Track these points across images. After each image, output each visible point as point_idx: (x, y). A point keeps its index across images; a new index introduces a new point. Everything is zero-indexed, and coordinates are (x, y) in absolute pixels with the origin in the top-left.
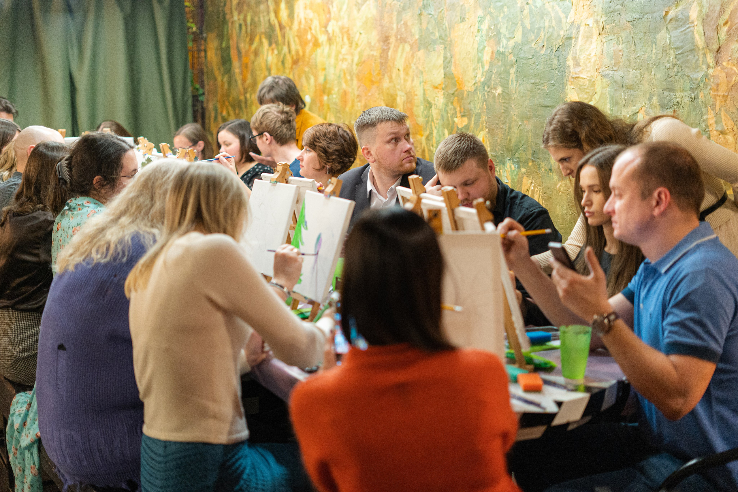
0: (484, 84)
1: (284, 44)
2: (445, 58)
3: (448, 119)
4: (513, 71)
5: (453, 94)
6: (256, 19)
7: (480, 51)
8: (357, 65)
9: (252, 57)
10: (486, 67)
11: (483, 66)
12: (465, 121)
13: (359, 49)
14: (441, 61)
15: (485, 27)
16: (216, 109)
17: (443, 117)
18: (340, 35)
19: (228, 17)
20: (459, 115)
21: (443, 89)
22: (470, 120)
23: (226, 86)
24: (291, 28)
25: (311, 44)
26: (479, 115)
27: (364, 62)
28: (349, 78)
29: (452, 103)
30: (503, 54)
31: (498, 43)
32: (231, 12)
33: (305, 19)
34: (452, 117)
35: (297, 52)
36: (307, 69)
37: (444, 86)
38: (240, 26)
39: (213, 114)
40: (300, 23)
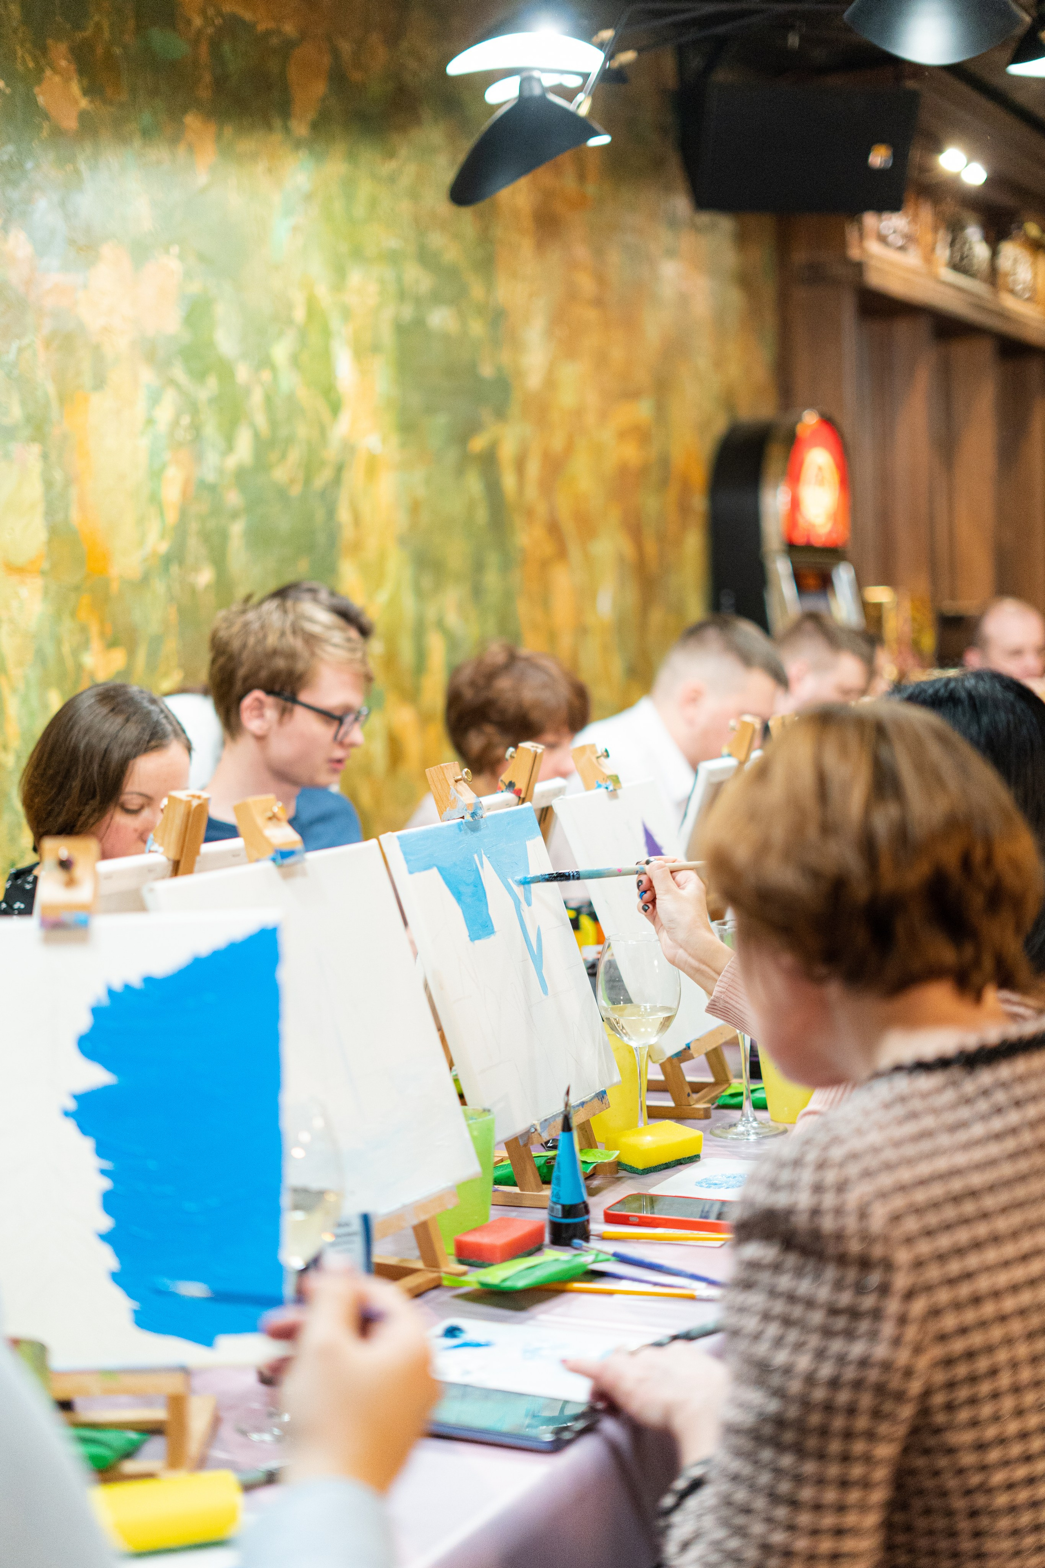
0: (167, 561)
2: (48, 484)
3: (61, 660)
4: (237, 529)
5: (77, 589)
7: (156, 473)
10: (172, 517)
11: (162, 513)
12: (117, 659)
14: (34, 490)
15: (165, 413)
17: (41, 657)
20: (96, 644)
21: (43, 573)
22: (131, 653)
26: (156, 642)
29: (73, 614)
30: (212, 488)
31: (198, 458)
34: (76, 653)
37: (46, 565)
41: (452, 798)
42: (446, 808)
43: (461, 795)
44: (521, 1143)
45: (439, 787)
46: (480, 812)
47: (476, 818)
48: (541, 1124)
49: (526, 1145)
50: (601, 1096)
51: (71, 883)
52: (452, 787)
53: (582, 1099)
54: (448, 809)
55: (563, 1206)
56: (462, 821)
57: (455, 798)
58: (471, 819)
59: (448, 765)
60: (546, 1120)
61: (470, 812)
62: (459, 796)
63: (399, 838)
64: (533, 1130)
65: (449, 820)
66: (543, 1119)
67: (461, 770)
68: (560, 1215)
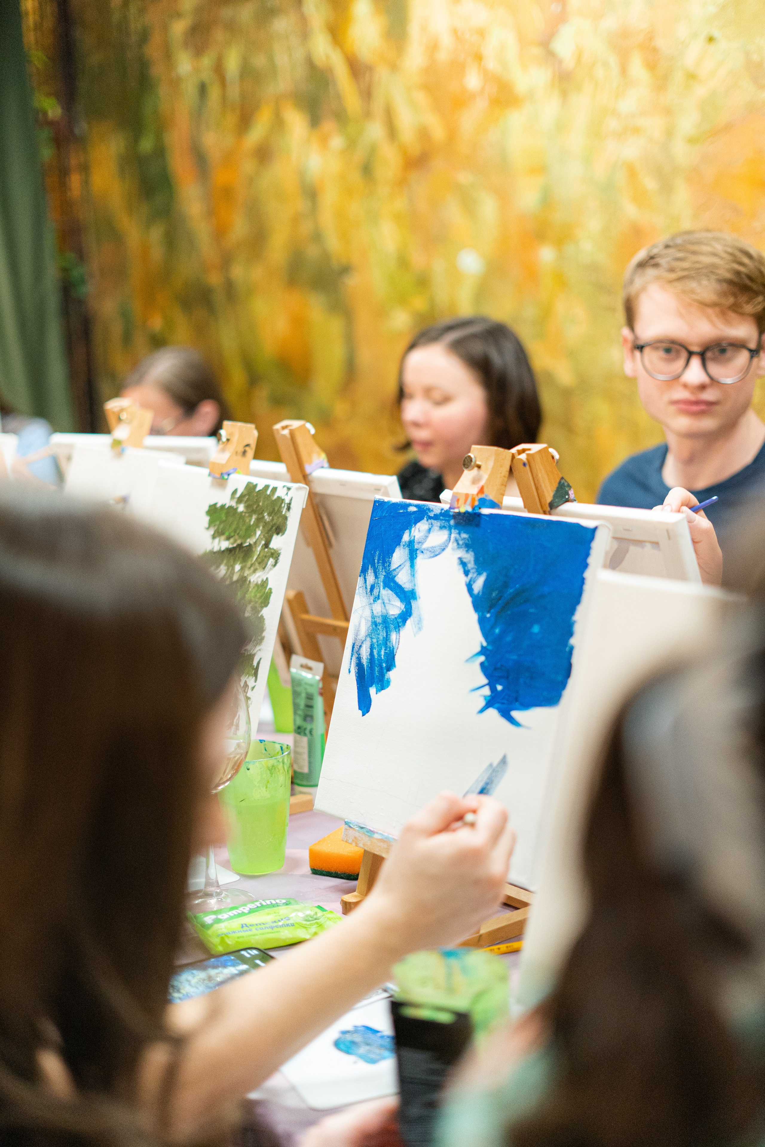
1: (368, 114)
6: (259, 61)
8: (692, 141)
9: (248, 166)
13: (701, 91)
16: (126, 315)
18: (613, 60)
19: (157, 70)
23: (157, 253)
24: (394, 67)
25: (481, 105)
27: (728, 128)
28: (650, 184)
32: (168, 56)
33: (455, 32)
35: (424, 134)
36: (464, 178)
38: (203, 89)
39: (116, 329)
40: (433, 47)
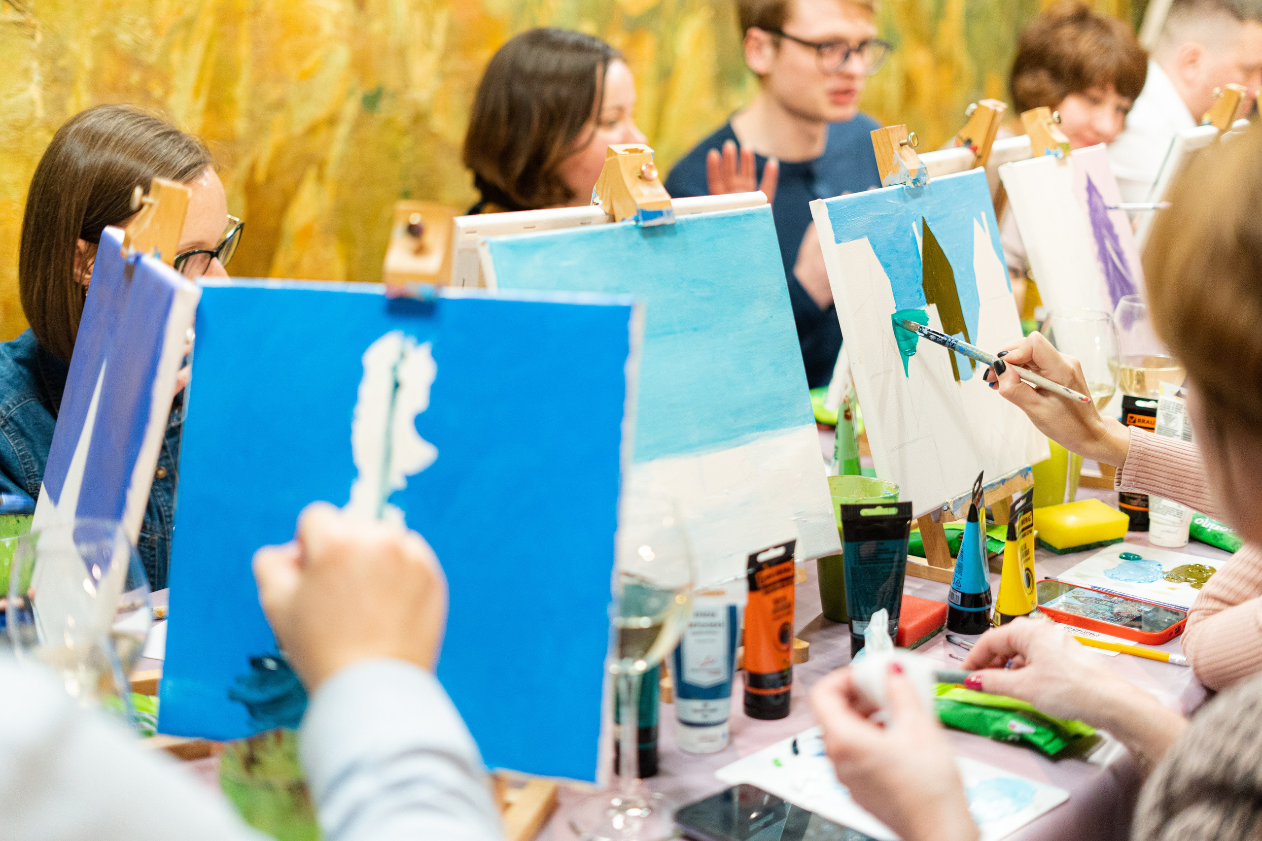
41: (895, 163)
42: (888, 172)
43: (905, 160)
44: (933, 519)
45: (883, 150)
46: (923, 179)
47: (919, 185)
48: (954, 502)
49: (938, 521)
50: (1025, 473)
51: (420, 251)
52: (896, 152)
53: (1003, 475)
54: (890, 173)
55: (963, 595)
56: (902, 188)
57: (898, 163)
58: (913, 186)
59: (894, 128)
60: (960, 499)
61: (912, 178)
62: (902, 161)
63: (828, 205)
64: (946, 508)
65: (890, 185)
66: (957, 498)
67: (909, 133)
68: (959, 603)
